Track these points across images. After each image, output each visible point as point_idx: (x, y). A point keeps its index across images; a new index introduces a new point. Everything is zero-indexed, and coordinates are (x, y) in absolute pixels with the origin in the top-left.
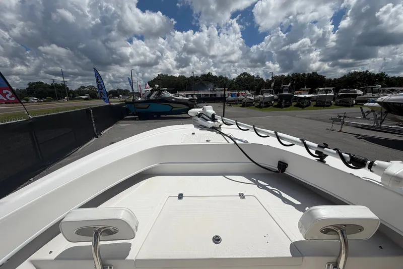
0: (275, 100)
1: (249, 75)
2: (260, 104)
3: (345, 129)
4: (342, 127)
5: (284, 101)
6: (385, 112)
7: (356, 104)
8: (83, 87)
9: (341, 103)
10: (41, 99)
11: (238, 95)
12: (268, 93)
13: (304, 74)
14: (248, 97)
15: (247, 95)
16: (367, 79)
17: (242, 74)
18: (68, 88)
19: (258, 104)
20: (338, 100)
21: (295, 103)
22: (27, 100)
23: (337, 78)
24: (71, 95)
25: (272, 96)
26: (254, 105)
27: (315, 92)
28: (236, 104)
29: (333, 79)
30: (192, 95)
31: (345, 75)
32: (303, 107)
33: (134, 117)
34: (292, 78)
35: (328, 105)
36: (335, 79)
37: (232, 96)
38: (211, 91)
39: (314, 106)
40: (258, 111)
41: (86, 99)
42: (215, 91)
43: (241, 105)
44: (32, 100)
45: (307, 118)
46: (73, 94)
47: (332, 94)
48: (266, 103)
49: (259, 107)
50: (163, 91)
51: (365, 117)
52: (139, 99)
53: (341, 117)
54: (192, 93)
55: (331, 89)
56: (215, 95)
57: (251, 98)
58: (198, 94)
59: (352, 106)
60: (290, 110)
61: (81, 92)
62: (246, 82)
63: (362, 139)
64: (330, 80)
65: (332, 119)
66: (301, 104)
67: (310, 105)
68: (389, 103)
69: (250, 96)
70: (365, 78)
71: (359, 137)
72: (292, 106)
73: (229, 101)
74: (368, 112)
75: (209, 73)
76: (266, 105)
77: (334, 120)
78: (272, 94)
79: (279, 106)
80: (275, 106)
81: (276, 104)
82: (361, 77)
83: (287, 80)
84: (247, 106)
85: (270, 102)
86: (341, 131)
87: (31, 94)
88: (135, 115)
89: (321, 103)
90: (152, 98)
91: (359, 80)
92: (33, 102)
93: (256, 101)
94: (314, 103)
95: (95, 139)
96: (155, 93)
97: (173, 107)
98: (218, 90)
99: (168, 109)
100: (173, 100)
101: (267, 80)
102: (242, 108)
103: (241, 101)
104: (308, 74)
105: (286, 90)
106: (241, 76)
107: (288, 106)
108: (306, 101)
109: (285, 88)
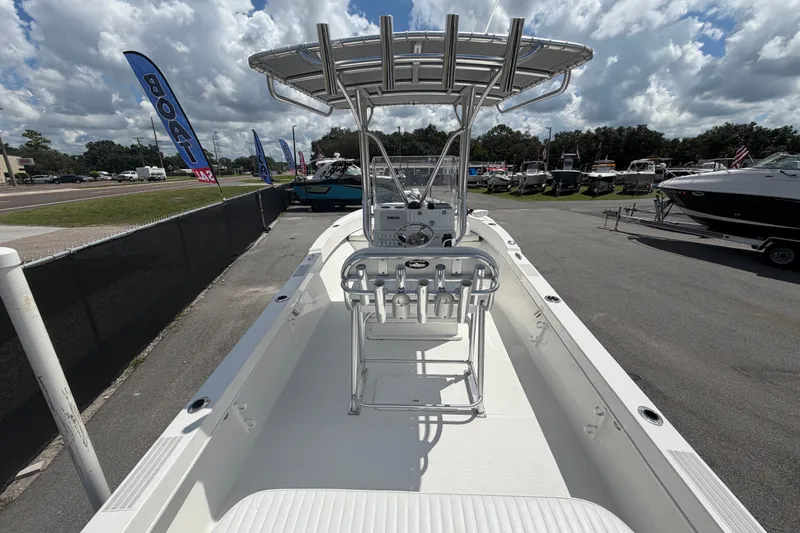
0: (549, 182)
1: (509, 131)
2: (519, 190)
4: (617, 224)
5: (561, 184)
6: (668, 202)
11: (485, 170)
12: (534, 167)
13: (621, 130)
14: (498, 176)
15: (497, 173)
17: (495, 129)
19: (516, 188)
21: (585, 188)
22: (95, 176)
24: (171, 167)
25: (541, 173)
26: (508, 190)
28: (478, 187)
31: (707, 133)
32: (594, 195)
34: (595, 137)
35: (644, 192)
37: (471, 174)
39: (619, 194)
40: (512, 201)
43: (486, 190)
46: (172, 164)
47: (652, 171)
48: (529, 187)
49: (517, 194)
50: (351, 164)
54: (396, 166)
57: (503, 177)
58: (408, 169)
60: (572, 200)
62: (503, 145)
64: (676, 141)
66: (596, 189)
67: (612, 191)
69: (502, 173)
72: (579, 193)
75: (430, 126)
76: (532, 189)
77: (608, 214)
78: (543, 170)
79: (553, 193)
80: (548, 194)
81: (549, 189)
83: (583, 141)
84: (495, 192)
85: (540, 185)
86: (615, 230)
87: (94, 164)
89: (631, 189)
93: (513, 183)
94: (621, 188)
101: (545, 141)
102: (487, 196)
103: (486, 182)
104: (629, 128)
105: (568, 164)
106: (493, 132)
107: (570, 193)
108: (602, 184)
109: (566, 160)
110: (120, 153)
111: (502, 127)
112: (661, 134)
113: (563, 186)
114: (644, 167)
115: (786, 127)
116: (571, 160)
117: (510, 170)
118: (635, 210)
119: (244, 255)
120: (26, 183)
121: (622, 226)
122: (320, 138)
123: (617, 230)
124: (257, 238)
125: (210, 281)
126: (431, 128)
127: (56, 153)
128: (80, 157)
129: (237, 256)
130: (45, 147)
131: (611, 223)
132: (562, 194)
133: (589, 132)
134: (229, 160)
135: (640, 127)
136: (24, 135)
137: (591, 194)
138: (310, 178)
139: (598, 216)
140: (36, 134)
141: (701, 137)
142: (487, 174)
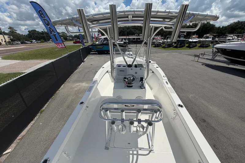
4: (198, 59)
5: (179, 44)
10: (38, 40)
14: (158, 41)
21: (187, 45)
22: (31, 42)
23: (225, 26)
26: (162, 46)
30: (125, 39)
33: (95, 53)
38: (137, 36)
40: (163, 50)
42: (140, 36)
43: (154, 46)
47: (211, 39)
49: (164, 47)
53: (202, 54)
54: (125, 37)
56: (139, 39)
57: (160, 41)
58: (129, 38)
60: (182, 49)
66: (191, 46)
67: (196, 46)
69: (160, 40)
71: (204, 64)
72: (185, 47)
76: (169, 46)
77: (195, 56)
80: (175, 47)
81: (175, 45)
84: (157, 47)
85: (172, 44)
87: (31, 37)
89: (203, 45)
91: (240, 28)
93: (163, 43)
94: (199, 45)
102: (154, 48)
103: (154, 43)
104: (204, 23)
105: (182, 37)
108: (193, 44)
109: (182, 35)
110: (38, 34)
112: (215, 25)
114: (208, 37)
116: (183, 35)
117: (162, 38)
118: (205, 54)
119: (76, 71)
120: (11, 44)
121: (200, 60)
123: (198, 62)
124: (80, 65)
125: (65, 81)
127: (19, 34)
128: (26, 35)
129: (74, 72)
130: (16, 32)
131: (196, 58)
132: (180, 47)
133: (190, 25)
134: (72, 36)
135: (207, 23)
137: (189, 47)
138: (97, 43)
139: (191, 56)
140: (12, 28)
141: (228, 26)
142: (155, 40)
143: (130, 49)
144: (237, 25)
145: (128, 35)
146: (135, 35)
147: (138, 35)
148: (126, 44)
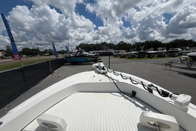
0: (137, 54)
1: (124, 42)
2: (129, 57)
3: (172, 69)
4: (170, 68)
5: (141, 55)
6: (192, 61)
7: (178, 55)
8: (46, 50)
9: (171, 55)
10: (27, 55)
11: (119, 52)
12: (133, 51)
13: (151, 41)
14: (123, 53)
15: (123, 52)
16: (183, 43)
17: (120, 42)
18: (40, 51)
19: (129, 56)
20: (169, 54)
22: (21, 56)
23: (168, 43)
24: (41, 53)
25: (135, 52)
26: (126, 57)
27: (157, 50)
28: (118, 56)
29: (166, 43)
30: (97, 53)
31: (172, 41)
32: (151, 58)
33: (69, 64)
34: (145, 43)
35: (164, 56)
36: (167, 43)
37: (116, 53)
38: (105, 50)
39: (157, 57)
40: (128, 60)
41: (47, 55)
42: (108, 50)
43: (120, 57)
44: (24, 56)
45: (153, 63)
46: (42, 53)
47: (165, 51)
48: (132, 56)
49: (129, 58)
50: (83, 51)
51: (182, 63)
52: (72, 55)
53: (170, 63)
54: (96, 51)
55: (165, 48)
56: (108, 52)
57: (125, 53)
58: (99, 52)
59: (176, 56)
60: (145, 59)
61: (45, 52)
62: (123, 46)
63: (182, 74)
64: (164, 44)
65: (165, 64)
66: (150, 56)
68: (194, 56)
69: (124, 52)
70: (182, 42)
71: (180, 73)
72: (146, 57)
73: (114, 55)
74: (184, 60)
75: (105, 42)
76: (133, 57)
77: (166, 65)
78: (135, 51)
79: (139, 57)
80: (137, 57)
81: (137, 56)
82: (180, 42)
83: (142, 44)
84: (123, 58)
85: (135, 55)
86: (170, 70)
87: (23, 53)
88: (69, 63)
89: (160, 56)
90: (77, 55)
91: (179, 43)
92: (24, 57)
94: (157, 55)
95: (51, 75)
96: (79, 52)
97: (87, 59)
98: (109, 50)
99: (85, 60)
100: (87, 55)
101: (133, 45)
102: (121, 59)
103: (120, 55)
104: (153, 41)
106: (120, 43)
107: (144, 57)
109: (141, 49)
110: (29, 51)
111: (122, 42)
112: (161, 42)
113: (142, 55)
115: (191, 40)
120: (2, 59)
122: (78, 46)
126: (105, 43)
128: (20, 52)
130: (11, 50)
132: (142, 57)
133: (143, 42)
135: (156, 41)
136: (6, 47)
140: (9, 47)
143: (101, 59)
144: (176, 42)
145: (98, 50)
146: (104, 50)
147: (107, 50)
148: (97, 56)
